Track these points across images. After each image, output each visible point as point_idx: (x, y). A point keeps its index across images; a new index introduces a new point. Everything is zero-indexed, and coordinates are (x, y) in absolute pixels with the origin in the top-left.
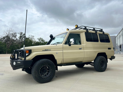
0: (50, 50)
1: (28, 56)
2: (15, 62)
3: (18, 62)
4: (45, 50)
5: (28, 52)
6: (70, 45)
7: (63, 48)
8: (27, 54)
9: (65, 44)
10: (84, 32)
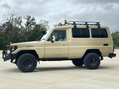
0: (33, 46)
1: (14, 51)
2: (4, 55)
3: (7, 55)
4: (29, 46)
5: (14, 47)
6: (53, 42)
7: (45, 45)
8: (13, 50)
9: (48, 41)
10: (71, 29)
